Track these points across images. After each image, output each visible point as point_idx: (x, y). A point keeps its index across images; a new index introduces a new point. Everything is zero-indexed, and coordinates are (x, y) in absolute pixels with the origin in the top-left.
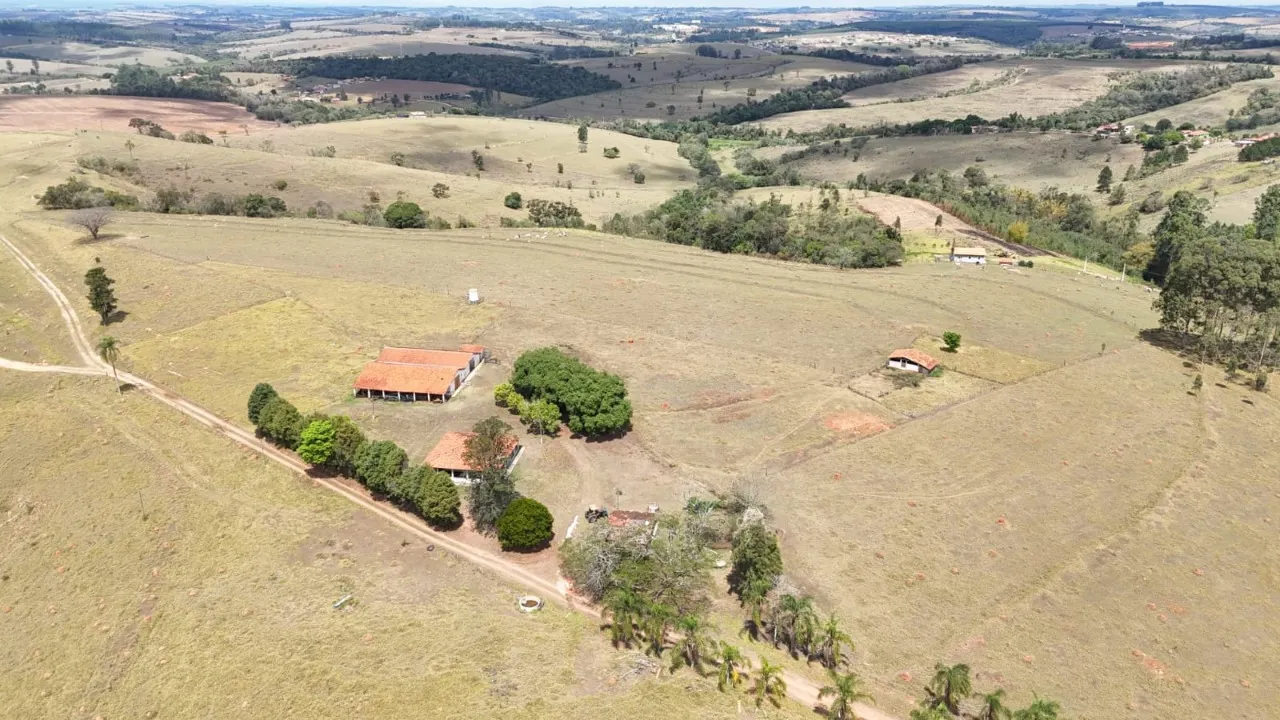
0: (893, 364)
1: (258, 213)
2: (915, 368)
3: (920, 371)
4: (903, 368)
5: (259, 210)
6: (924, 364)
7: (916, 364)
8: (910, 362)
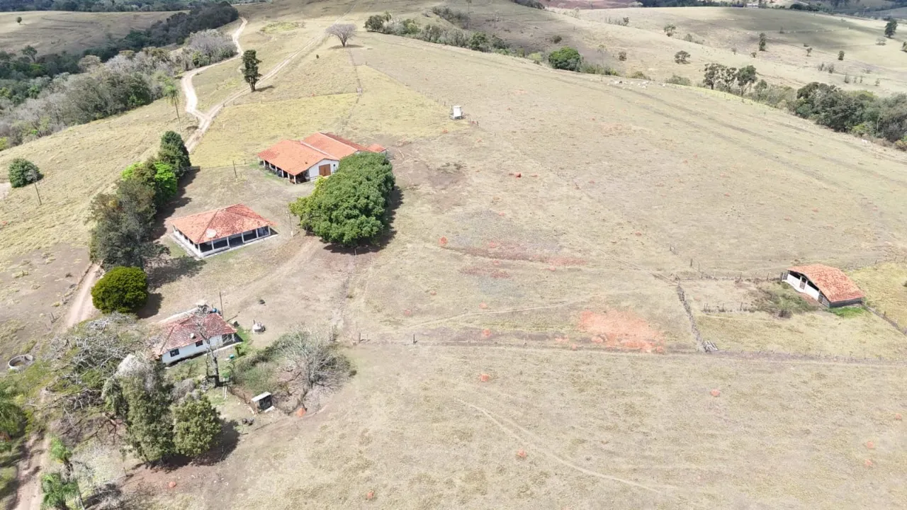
0: (791, 280)
1: (478, 48)
2: (815, 294)
3: (820, 301)
4: (800, 290)
5: (480, 46)
6: (827, 293)
7: (817, 289)
8: (811, 284)
